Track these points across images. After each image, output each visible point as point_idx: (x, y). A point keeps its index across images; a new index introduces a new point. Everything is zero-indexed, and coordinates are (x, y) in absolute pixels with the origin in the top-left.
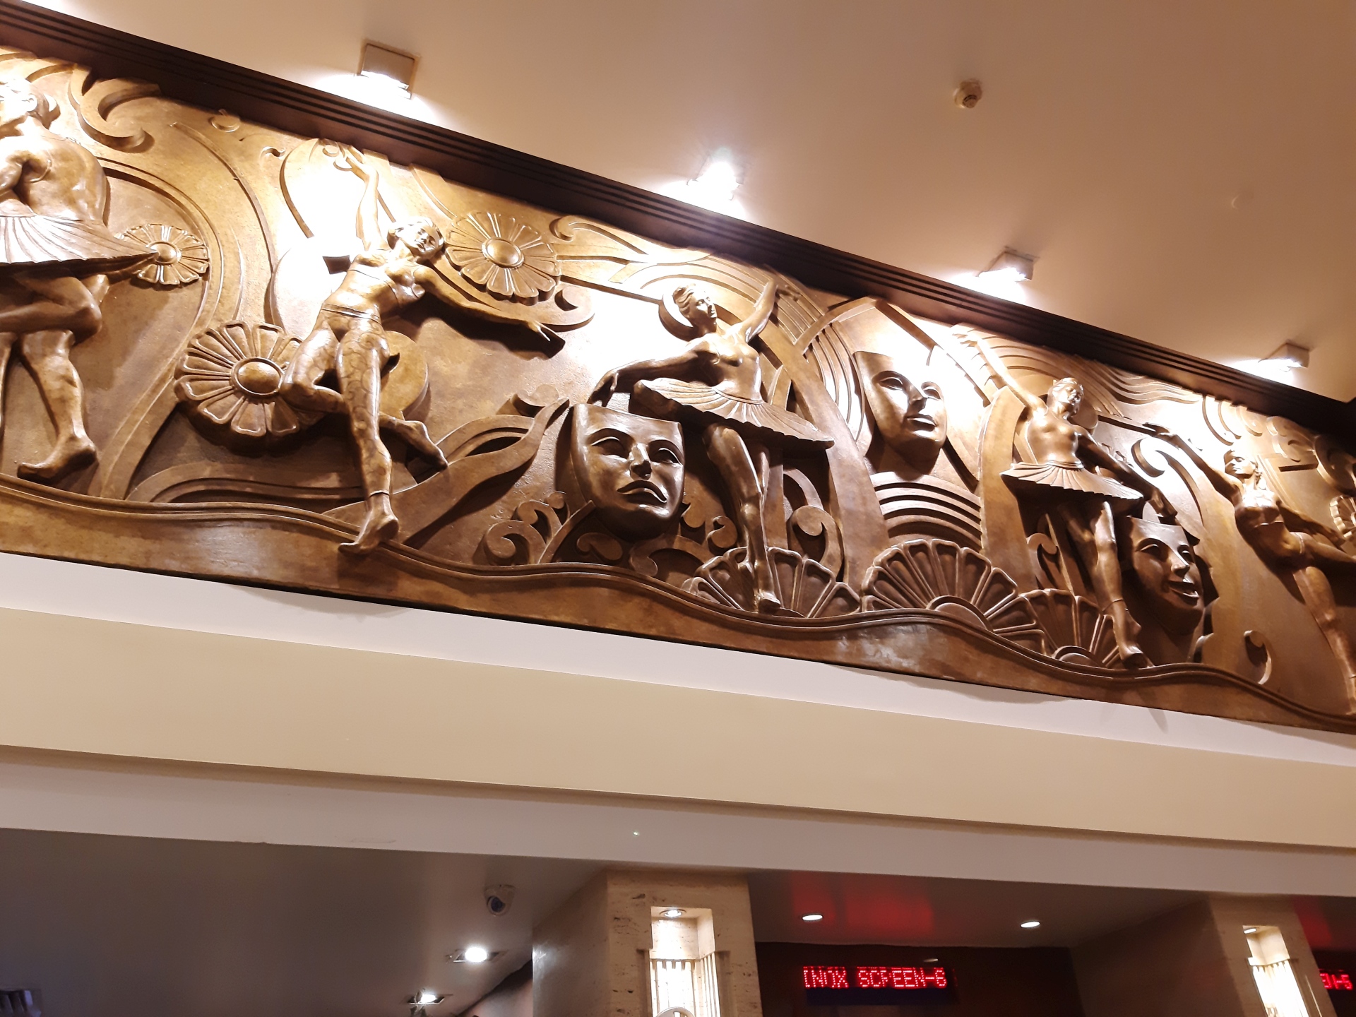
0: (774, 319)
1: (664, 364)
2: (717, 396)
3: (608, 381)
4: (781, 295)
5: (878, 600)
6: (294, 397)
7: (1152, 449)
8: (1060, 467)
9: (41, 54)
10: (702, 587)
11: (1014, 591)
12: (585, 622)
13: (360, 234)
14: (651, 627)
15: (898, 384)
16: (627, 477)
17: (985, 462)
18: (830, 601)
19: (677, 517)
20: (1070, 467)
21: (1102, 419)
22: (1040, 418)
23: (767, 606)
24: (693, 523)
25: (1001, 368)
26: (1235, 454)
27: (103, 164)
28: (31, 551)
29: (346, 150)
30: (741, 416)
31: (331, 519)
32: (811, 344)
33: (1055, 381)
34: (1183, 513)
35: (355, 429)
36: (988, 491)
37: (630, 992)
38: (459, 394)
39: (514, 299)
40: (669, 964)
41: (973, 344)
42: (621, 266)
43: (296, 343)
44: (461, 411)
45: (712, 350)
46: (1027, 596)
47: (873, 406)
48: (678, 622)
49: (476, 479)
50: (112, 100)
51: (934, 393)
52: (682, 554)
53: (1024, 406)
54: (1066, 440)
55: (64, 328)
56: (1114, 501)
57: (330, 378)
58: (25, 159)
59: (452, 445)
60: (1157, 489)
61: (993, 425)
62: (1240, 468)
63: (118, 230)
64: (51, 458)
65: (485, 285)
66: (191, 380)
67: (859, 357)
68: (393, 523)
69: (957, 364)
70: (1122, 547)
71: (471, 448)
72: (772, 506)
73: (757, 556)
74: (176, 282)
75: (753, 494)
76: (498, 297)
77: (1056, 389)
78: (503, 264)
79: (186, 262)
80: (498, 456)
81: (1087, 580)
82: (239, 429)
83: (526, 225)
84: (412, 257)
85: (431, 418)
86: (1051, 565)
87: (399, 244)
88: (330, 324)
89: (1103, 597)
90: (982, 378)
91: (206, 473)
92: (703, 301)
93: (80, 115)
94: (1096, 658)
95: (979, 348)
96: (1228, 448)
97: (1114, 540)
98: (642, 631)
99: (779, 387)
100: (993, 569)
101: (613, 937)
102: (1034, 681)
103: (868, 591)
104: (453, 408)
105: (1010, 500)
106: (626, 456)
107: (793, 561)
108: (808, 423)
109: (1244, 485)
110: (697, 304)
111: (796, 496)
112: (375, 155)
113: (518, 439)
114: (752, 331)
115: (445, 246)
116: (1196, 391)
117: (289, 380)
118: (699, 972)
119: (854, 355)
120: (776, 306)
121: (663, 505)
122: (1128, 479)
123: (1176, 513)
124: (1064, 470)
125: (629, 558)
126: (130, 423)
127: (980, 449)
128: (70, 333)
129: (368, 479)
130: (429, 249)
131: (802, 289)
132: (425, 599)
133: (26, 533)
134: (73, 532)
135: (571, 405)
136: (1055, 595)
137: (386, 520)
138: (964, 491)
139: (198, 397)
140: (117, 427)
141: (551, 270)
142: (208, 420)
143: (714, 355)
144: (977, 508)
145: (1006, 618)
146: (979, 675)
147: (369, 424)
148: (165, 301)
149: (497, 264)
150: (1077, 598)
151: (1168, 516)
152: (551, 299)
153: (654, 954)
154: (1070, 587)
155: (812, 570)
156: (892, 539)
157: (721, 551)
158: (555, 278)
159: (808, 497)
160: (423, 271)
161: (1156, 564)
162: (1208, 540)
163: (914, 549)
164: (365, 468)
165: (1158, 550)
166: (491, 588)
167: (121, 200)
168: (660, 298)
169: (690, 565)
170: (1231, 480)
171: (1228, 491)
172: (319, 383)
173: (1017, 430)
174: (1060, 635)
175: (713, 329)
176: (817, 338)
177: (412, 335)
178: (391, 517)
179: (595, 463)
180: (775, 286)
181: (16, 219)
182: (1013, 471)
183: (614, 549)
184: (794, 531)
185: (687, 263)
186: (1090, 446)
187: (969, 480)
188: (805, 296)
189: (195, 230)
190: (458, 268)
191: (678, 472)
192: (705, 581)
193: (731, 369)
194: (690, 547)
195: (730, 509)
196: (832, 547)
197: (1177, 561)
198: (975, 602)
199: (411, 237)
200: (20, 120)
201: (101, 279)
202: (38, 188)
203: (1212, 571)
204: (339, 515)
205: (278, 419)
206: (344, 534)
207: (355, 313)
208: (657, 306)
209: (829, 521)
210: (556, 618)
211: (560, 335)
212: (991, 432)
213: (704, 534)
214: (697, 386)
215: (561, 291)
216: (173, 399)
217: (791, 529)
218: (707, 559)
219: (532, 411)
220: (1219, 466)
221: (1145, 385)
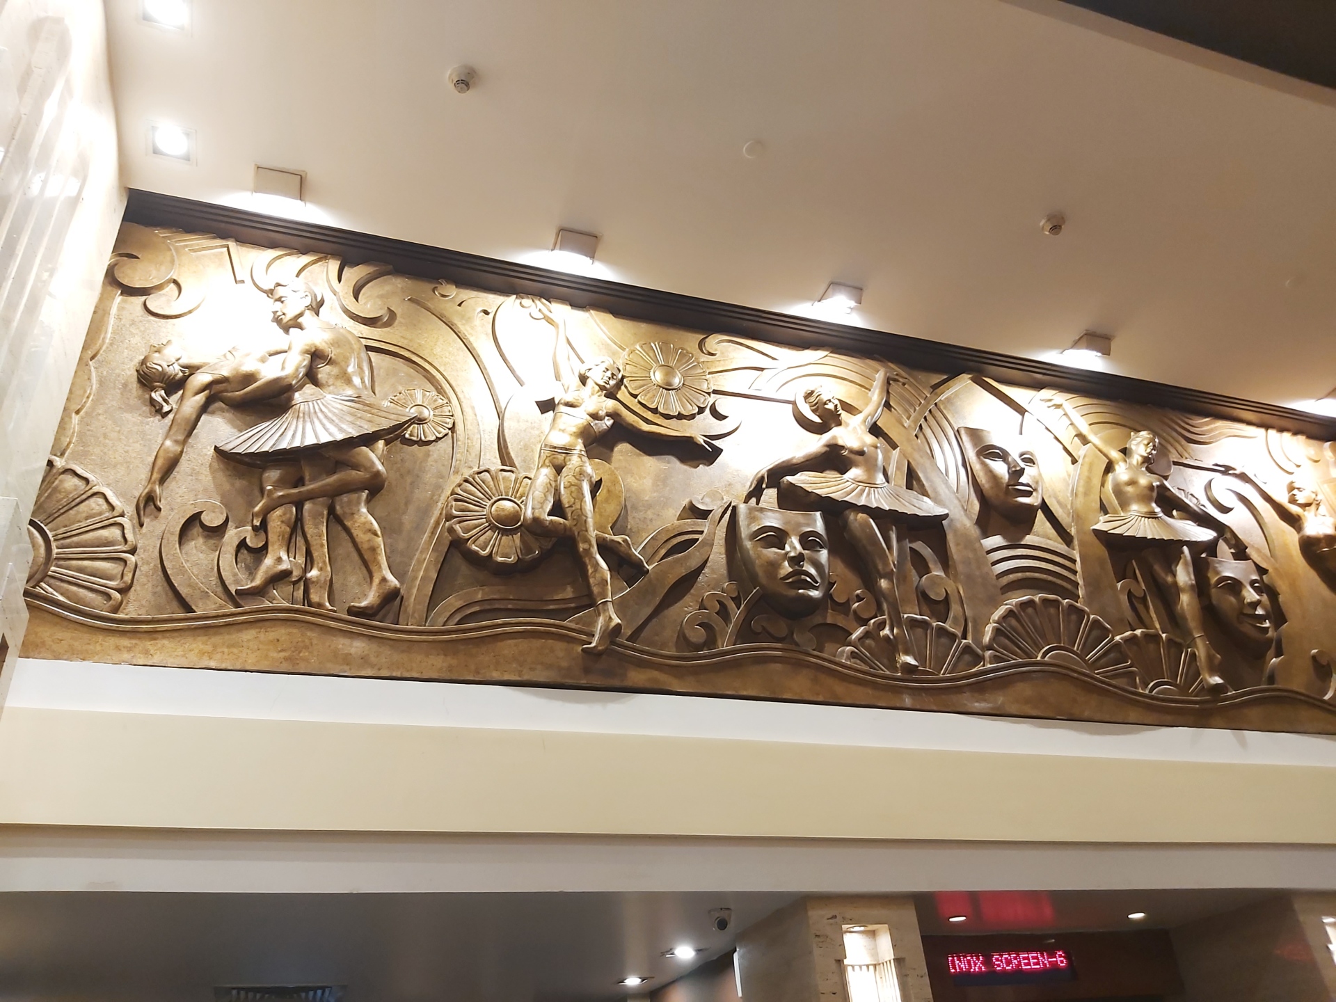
0: (887, 405)
1: (803, 460)
2: (849, 483)
3: (761, 480)
4: (891, 382)
5: (998, 654)
6: (535, 529)
7: (1224, 489)
8: (1142, 517)
9: (304, 252)
10: (853, 655)
11: (1110, 635)
12: (767, 695)
13: (558, 378)
14: (818, 694)
15: (998, 456)
16: (786, 568)
17: (1077, 517)
18: (959, 658)
19: (828, 596)
20: (1152, 515)
21: (1175, 463)
22: (1122, 472)
23: (908, 668)
24: (841, 599)
25: (1084, 427)
26: (1296, 485)
27: (364, 342)
28: (370, 674)
29: (537, 302)
30: (870, 501)
31: (573, 626)
32: (921, 425)
33: (1132, 434)
34: (1253, 546)
35: (581, 549)
36: (1081, 544)
37: (834, 994)
38: (650, 506)
39: (680, 417)
40: (857, 968)
41: (1058, 406)
42: (760, 372)
43: (529, 481)
44: (651, 520)
45: (840, 442)
46: (1121, 639)
47: (978, 477)
48: (840, 688)
49: (672, 579)
50: (360, 283)
51: (1030, 461)
52: (834, 626)
53: (1107, 461)
54: (1147, 492)
55: (363, 489)
56: (1192, 545)
57: (558, 509)
58: (313, 350)
59: (650, 551)
60: (1229, 527)
61: (1082, 483)
62: (1301, 498)
63: (385, 398)
64: (370, 598)
65: (657, 408)
66: (460, 522)
67: (963, 432)
68: (618, 625)
69: (1047, 429)
70: (1201, 586)
71: (663, 552)
72: (903, 578)
73: (895, 624)
74: (434, 438)
75: (888, 570)
76: (668, 417)
77: (1134, 442)
78: (668, 387)
79: (438, 419)
80: (685, 556)
81: (1173, 618)
82: (500, 559)
83: (682, 349)
84: (600, 392)
85: (631, 529)
86: (1140, 607)
87: (589, 382)
88: (550, 462)
89: (1187, 633)
90: (1067, 437)
91: (479, 597)
92: (830, 401)
93: (339, 300)
94: (1184, 689)
95: (1064, 410)
96: (1289, 478)
97: (1194, 582)
98: (811, 698)
99: (898, 468)
100: (1092, 617)
101: (817, 952)
102: (1133, 715)
103: (989, 648)
104: (645, 518)
105: (1102, 551)
106: (783, 549)
107: (924, 625)
108: (925, 499)
109: (1306, 513)
110: (825, 404)
111: (922, 566)
112: (559, 303)
113: (698, 539)
114: (872, 420)
115: (623, 377)
116: (1259, 425)
117: (529, 514)
118: (880, 973)
119: (958, 431)
120: (888, 392)
121: (816, 588)
122: (1204, 520)
123: (1247, 548)
124: (1146, 519)
125: (793, 634)
126: (420, 562)
127: (1072, 507)
128: (367, 491)
129: (596, 590)
130: (612, 382)
131: (909, 375)
132: (648, 685)
133: (365, 660)
134: (397, 657)
135: (733, 504)
136: (1145, 635)
137: (613, 624)
138: (1061, 547)
139: (467, 536)
140: (410, 565)
141: (705, 387)
142: (476, 553)
143: (843, 447)
144: (1074, 561)
145: (1103, 661)
146: (1086, 714)
147: (590, 545)
148: (428, 455)
149: (663, 388)
150: (1164, 636)
151: (1241, 553)
152: (707, 411)
153: (846, 962)
154: (1158, 626)
155: (942, 632)
156: (1004, 596)
157: (864, 622)
158: (709, 394)
159: (931, 565)
160: (610, 404)
161: (1233, 599)
162: (1276, 569)
163: (1023, 605)
164: (591, 581)
165: (1234, 586)
166: (696, 671)
167: (382, 371)
168: (792, 399)
169: (843, 635)
170: (1294, 509)
171: (1294, 521)
172: (549, 514)
173: (1103, 485)
174: (1151, 671)
175: (839, 424)
176: (925, 418)
177: (607, 459)
178: (616, 620)
179: (759, 557)
180: (886, 374)
181: (314, 402)
182: (1102, 524)
183: (782, 628)
184: (923, 597)
185: (810, 364)
186: (1167, 494)
187: (1066, 537)
188: (911, 380)
189: (440, 391)
190: (635, 396)
191: (824, 555)
192: (857, 651)
193: (859, 458)
194: (841, 621)
195: (869, 582)
196: (955, 609)
197: (1250, 595)
198: (1078, 649)
199: (598, 376)
200: (301, 315)
201: (381, 443)
202: (324, 372)
203: (1281, 598)
204: (577, 622)
205: (526, 548)
206: (584, 637)
207: (567, 450)
208: (790, 406)
209: (951, 586)
210: (745, 693)
211: (716, 443)
212: (1081, 489)
213: (850, 607)
214: (831, 475)
215: (714, 403)
216: (448, 538)
217: (919, 594)
218: (856, 629)
219: (704, 514)
220: (1283, 498)
221: (1213, 426)
